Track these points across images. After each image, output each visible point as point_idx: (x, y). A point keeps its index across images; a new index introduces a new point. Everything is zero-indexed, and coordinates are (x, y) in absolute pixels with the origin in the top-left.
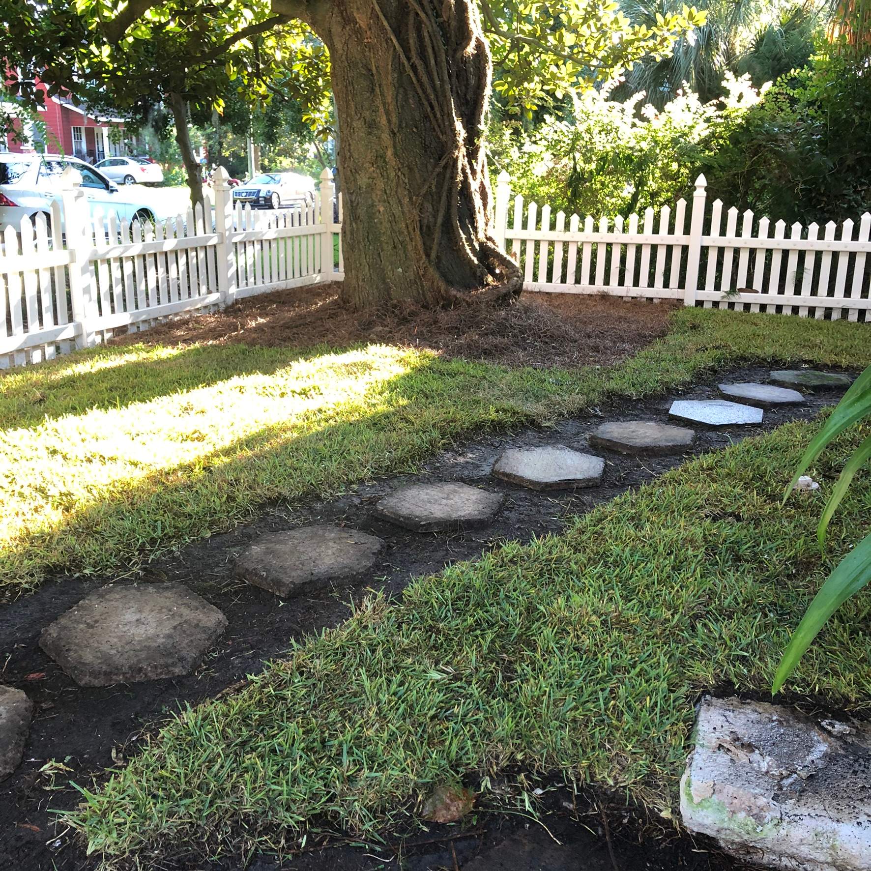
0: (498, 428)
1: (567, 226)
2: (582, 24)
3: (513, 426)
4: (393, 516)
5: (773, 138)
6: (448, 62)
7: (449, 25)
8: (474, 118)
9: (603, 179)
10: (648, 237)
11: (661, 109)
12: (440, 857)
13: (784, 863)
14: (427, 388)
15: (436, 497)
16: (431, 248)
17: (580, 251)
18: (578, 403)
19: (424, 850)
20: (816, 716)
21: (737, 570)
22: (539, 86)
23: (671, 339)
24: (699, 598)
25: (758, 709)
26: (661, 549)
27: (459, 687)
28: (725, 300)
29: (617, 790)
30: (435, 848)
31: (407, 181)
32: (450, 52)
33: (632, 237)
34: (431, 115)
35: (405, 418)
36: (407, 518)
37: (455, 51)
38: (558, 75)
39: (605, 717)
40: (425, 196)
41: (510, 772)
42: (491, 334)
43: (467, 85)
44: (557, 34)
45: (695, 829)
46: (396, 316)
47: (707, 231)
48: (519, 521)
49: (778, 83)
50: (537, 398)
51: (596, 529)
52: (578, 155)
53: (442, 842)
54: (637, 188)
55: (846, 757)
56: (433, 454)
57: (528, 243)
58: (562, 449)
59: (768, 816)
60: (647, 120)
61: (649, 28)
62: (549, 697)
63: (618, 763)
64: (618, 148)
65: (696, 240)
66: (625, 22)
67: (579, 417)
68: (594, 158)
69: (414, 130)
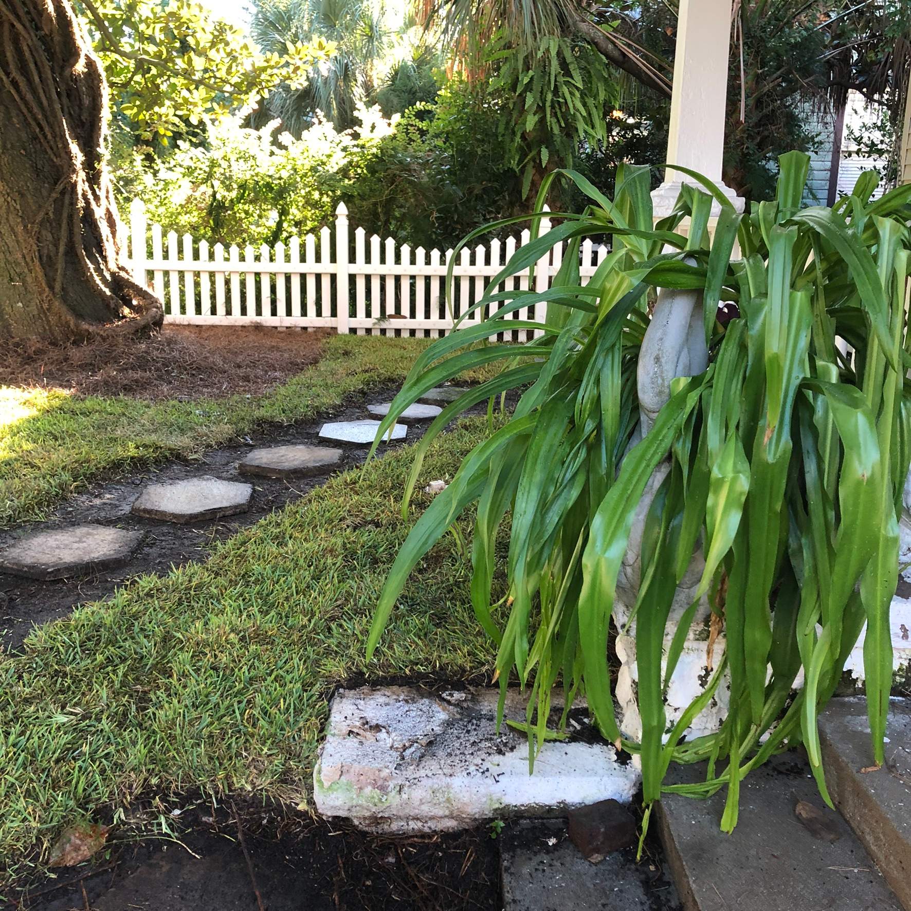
0: (139, 465)
1: (211, 256)
2: (211, 48)
3: (157, 462)
4: (15, 567)
5: (406, 168)
6: (54, 80)
7: (52, 39)
8: (92, 141)
9: (246, 207)
10: (295, 267)
11: (298, 137)
12: (70, 900)
13: (411, 827)
14: (55, 430)
15: (66, 542)
16: (55, 280)
17: (227, 282)
18: (227, 433)
19: (50, 897)
20: (438, 690)
21: (374, 572)
22: (172, 111)
23: (322, 366)
24: (336, 601)
25: (386, 693)
26: (301, 562)
27: (89, 726)
28: (377, 326)
29: (255, 794)
30: (65, 891)
31: (18, 207)
32: (57, 68)
33: (280, 266)
34: (40, 136)
35: (30, 463)
36: (32, 567)
37: (62, 68)
38: (191, 100)
39: (242, 727)
40: (41, 224)
41: (144, 800)
42: (132, 369)
43: (80, 106)
44: (186, 57)
45: (329, 814)
46: (19, 355)
47: (352, 259)
48: (160, 556)
49: (406, 115)
50: (182, 431)
51: (239, 552)
52: (217, 184)
53: (72, 885)
54: (280, 217)
55: (461, 720)
56: (64, 499)
57: (171, 273)
58: (208, 479)
59: (391, 784)
60: (286, 148)
61: (281, 56)
62: (184, 718)
63: (255, 767)
64: (257, 175)
65: (343, 269)
66: (255, 49)
67: (229, 447)
68: (235, 186)
69: (22, 151)
